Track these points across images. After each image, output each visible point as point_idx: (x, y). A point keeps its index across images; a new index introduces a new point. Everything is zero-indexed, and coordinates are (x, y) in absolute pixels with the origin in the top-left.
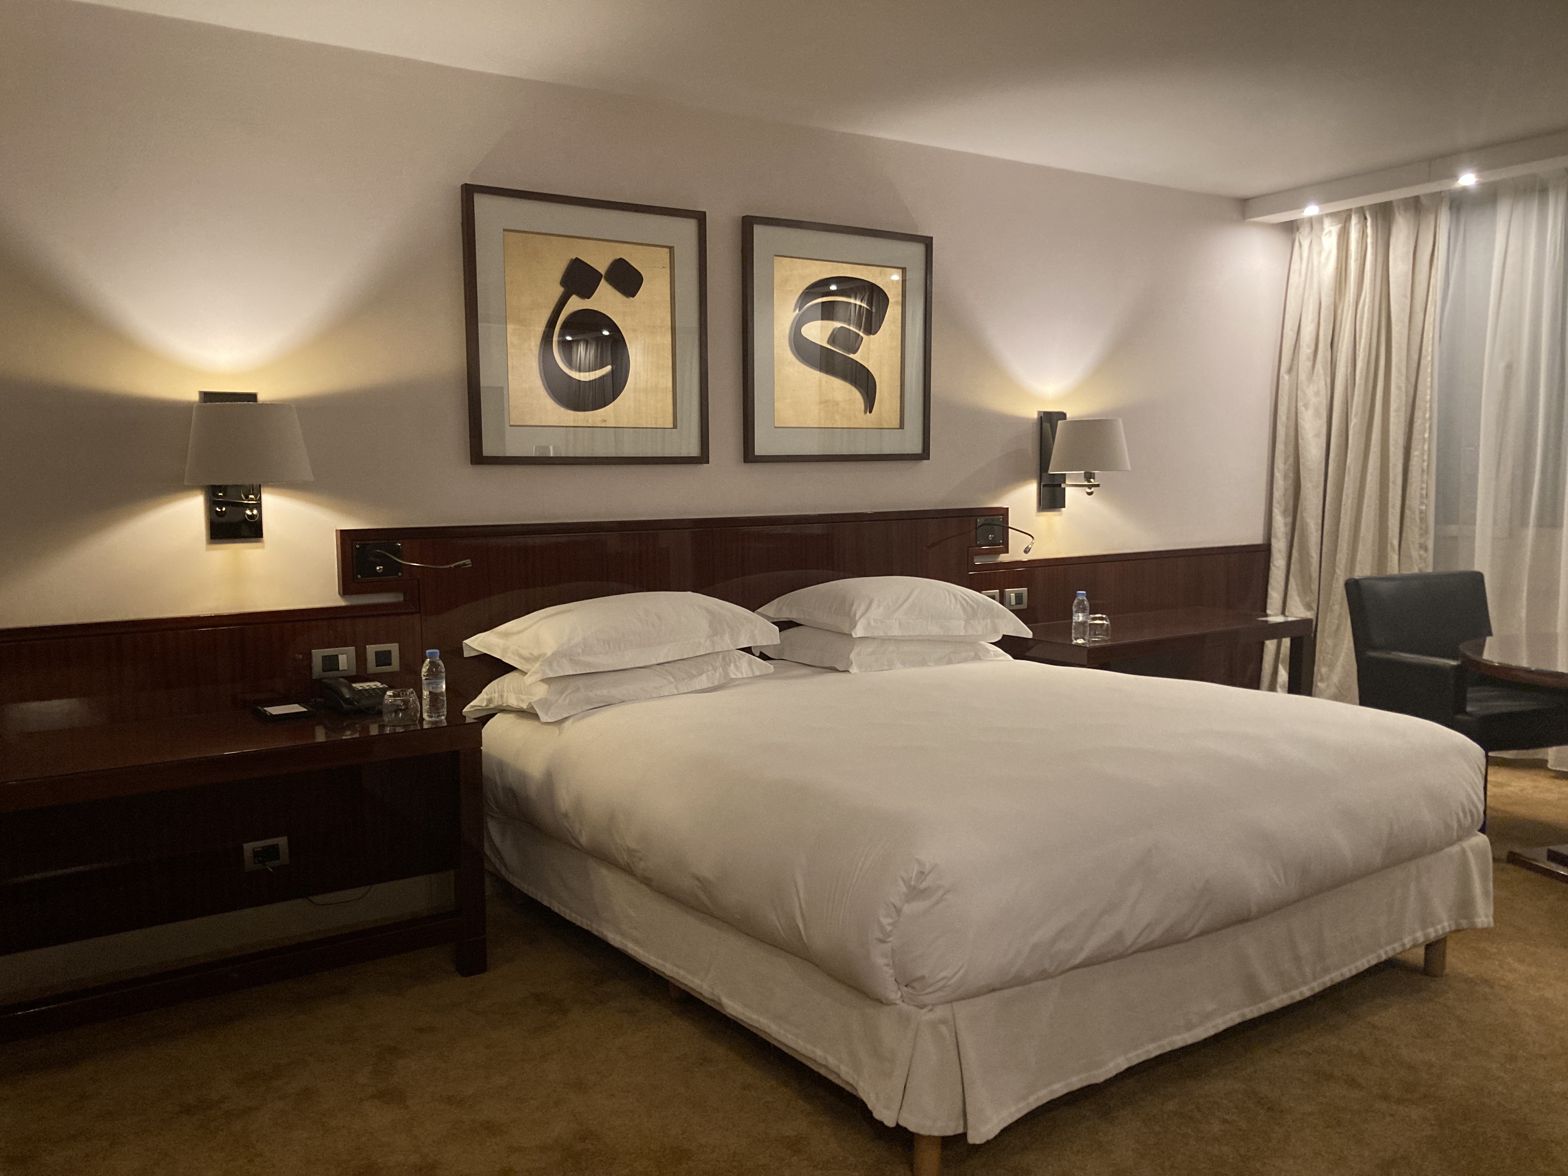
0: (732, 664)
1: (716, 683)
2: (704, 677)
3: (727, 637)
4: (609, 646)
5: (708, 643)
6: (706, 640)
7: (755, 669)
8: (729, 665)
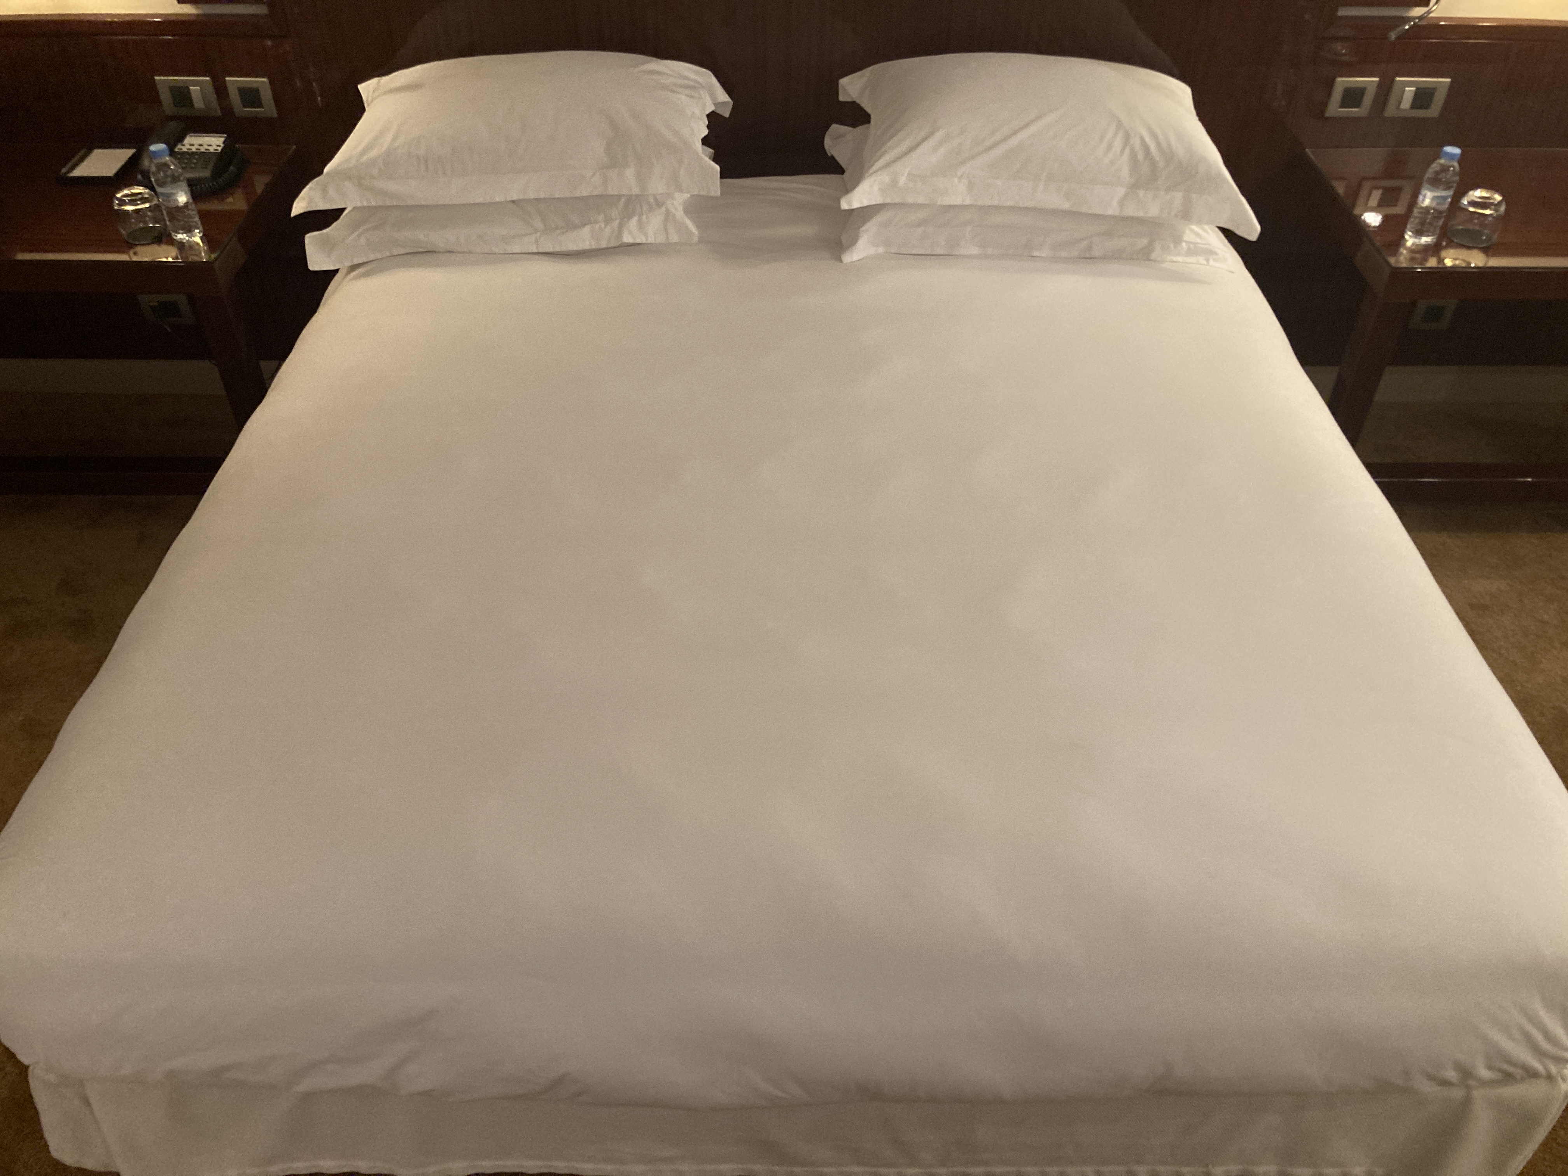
0: (635, 219)
1: (604, 245)
2: (587, 230)
3: (630, 173)
4: (427, 167)
5: (597, 179)
6: (594, 174)
7: (671, 230)
8: (629, 218)
